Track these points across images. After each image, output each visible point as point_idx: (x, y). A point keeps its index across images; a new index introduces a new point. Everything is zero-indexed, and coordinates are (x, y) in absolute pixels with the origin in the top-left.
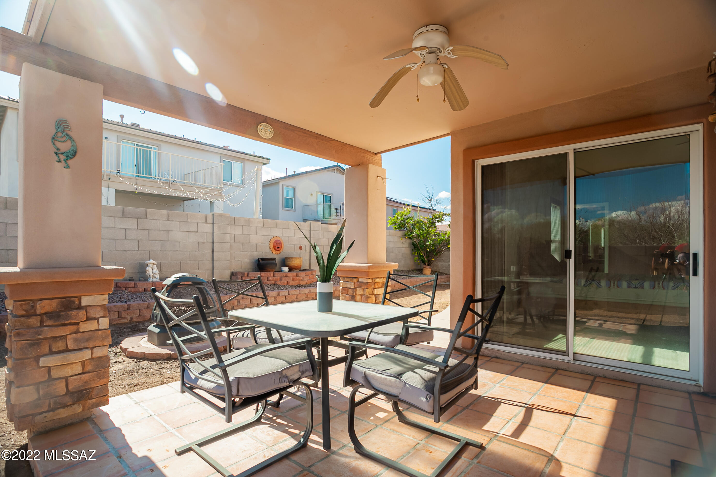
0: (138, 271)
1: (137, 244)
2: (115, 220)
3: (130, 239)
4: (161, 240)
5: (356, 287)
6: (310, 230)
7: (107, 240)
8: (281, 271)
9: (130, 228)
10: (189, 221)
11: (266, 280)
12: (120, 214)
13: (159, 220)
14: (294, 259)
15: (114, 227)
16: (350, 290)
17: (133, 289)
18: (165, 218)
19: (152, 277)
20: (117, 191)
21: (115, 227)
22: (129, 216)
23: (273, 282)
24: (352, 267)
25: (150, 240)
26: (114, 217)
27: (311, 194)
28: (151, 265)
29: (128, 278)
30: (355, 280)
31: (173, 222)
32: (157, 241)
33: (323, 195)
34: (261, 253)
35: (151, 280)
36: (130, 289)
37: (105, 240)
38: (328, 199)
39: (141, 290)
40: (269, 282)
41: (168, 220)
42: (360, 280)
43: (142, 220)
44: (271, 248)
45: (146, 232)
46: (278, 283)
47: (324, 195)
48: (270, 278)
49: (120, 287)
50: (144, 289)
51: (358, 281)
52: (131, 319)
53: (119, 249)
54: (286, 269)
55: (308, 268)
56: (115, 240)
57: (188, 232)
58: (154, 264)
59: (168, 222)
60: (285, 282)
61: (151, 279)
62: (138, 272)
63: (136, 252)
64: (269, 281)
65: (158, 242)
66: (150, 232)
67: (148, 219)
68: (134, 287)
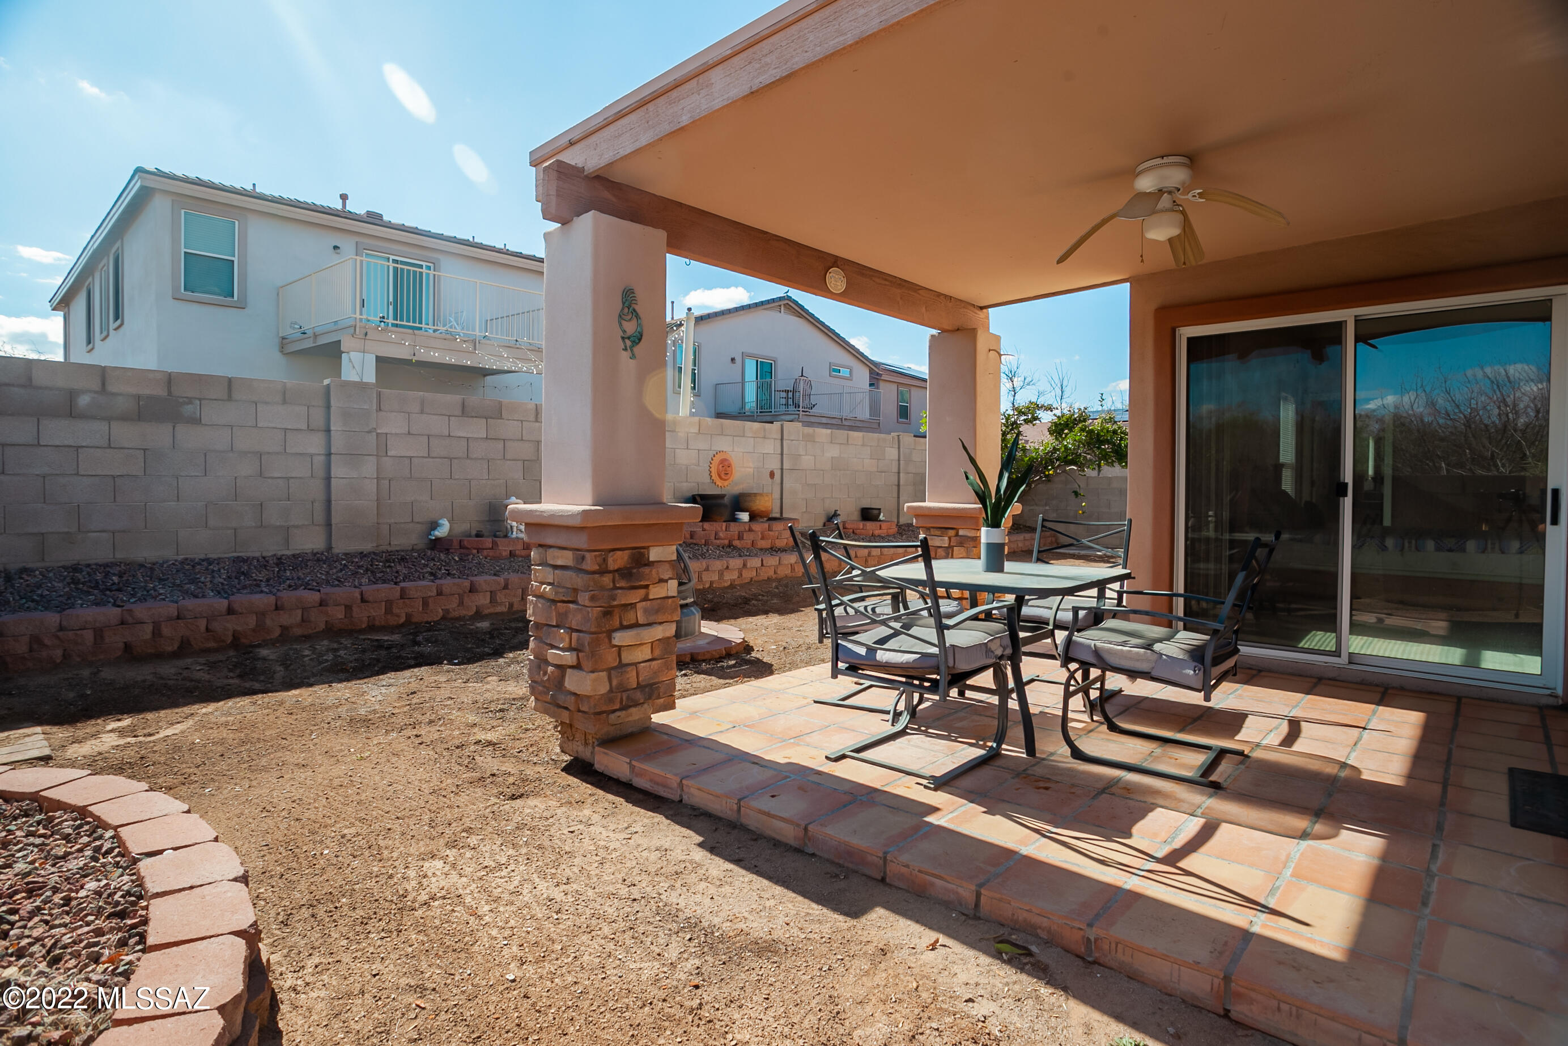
0: (487, 519)
1: (486, 467)
2: (451, 422)
3: (476, 458)
4: (526, 459)
5: (952, 544)
6: (782, 439)
7: (438, 460)
8: (735, 519)
9: (476, 436)
11: (713, 537)
12: (458, 411)
13: (522, 421)
14: (758, 498)
15: (449, 436)
16: (939, 550)
17: (491, 553)
18: (532, 418)
19: (515, 529)
20: (379, 360)
21: (451, 434)
22: (473, 414)
23: (726, 542)
24: (947, 509)
25: (508, 460)
26: (449, 416)
27: (733, 360)
29: (474, 533)
30: (952, 533)
32: (518, 462)
33: (757, 361)
34: (696, 484)
35: (514, 535)
36: (485, 552)
37: (434, 460)
38: (767, 369)
39: (504, 554)
40: (718, 542)
41: (536, 421)
42: (961, 532)
43: (495, 420)
44: (713, 474)
45: (501, 445)
46: (736, 543)
47: (760, 360)
48: (721, 535)
49: (468, 548)
50: (509, 552)
51: (957, 535)
52: (511, 605)
53: (457, 477)
54: (745, 516)
55: (778, 515)
56: (451, 459)
60: (749, 542)
61: (514, 533)
62: (488, 521)
63: (484, 482)
64: (718, 539)
65: (520, 463)
66: (508, 444)
67: (504, 419)
68: (492, 548)
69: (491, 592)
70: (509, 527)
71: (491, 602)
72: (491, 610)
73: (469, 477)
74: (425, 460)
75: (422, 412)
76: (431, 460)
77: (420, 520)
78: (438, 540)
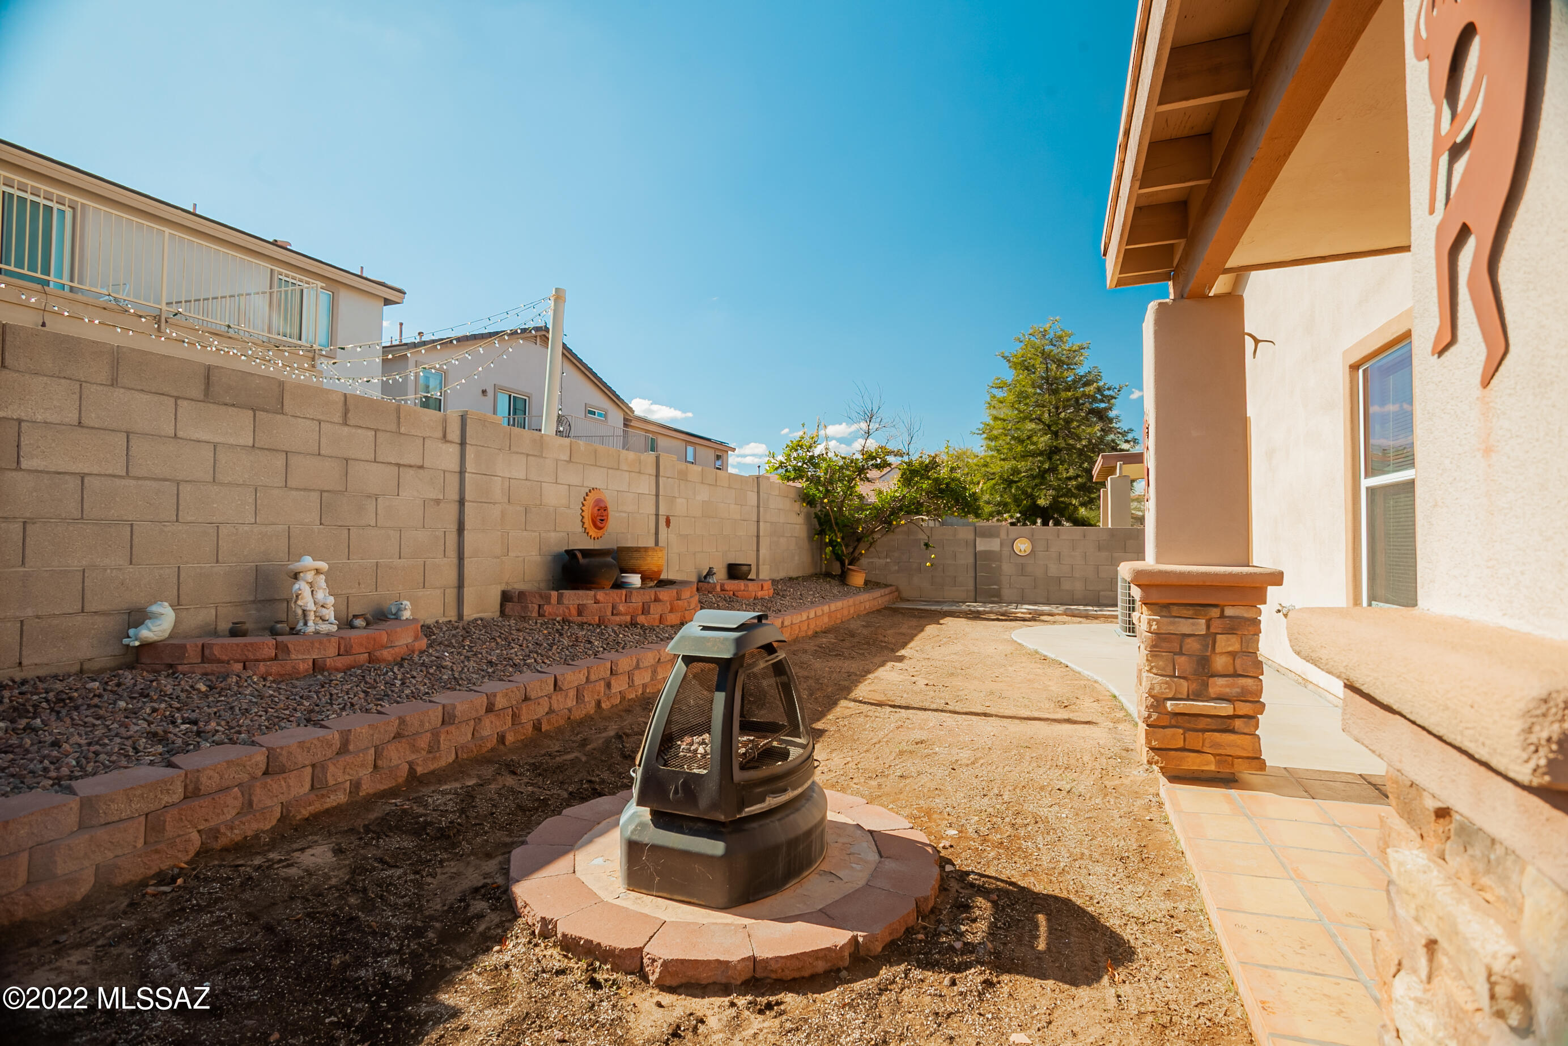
0: (252, 598)
1: (251, 500)
2: (180, 411)
3: (229, 484)
4: (325, 489)
5: (1212, 630)
7: (148, 482)
8: (619, 585)
9: (232, 441)
10: (402, 430)
12: (197, 392)
13: (318, 421)
15: (175, 436)
16: (1189, 640)
17: (275, 668)
18: (338, 417)
19: (311, 617)
21: (180, 434)
22: (227, 399)
25: (291, 489)
26: (177, 398)
27: (484, 392)
28: (310, 576)
29: (224, 626)
31: (359, 431)
32: (312, 493)
33: (510, 396)
34: (565, 534)
35: (311, 627)
36: (262, 668)
37: (140, 482)
39: (302, 667)
41: (345, 423)
43: (270, 415)
44: (586, 520)
45: (279, 462)
47: (513, 395)
49: (219, 661)
50: (311, 664)
51: (1222, 616)
53: (190, 519)
54: (635, 580)
57: (399, 465)
58: (318, 572)
59: (346, 429)
61: (311, 623)
62: (254, 602)
63: (246, 528)
65: (315, 496)
66: (293, 460)
67: (286, 415)
68: (276, 658)
69: (313, 766)
70: (300, 612)
71: (312, 787)
72: (317, 807)
73: (214, 519)
74: (117, 481)
75: (114, 383)
76: (133, 482)
77: (104, 608)
78: (147, 646)
